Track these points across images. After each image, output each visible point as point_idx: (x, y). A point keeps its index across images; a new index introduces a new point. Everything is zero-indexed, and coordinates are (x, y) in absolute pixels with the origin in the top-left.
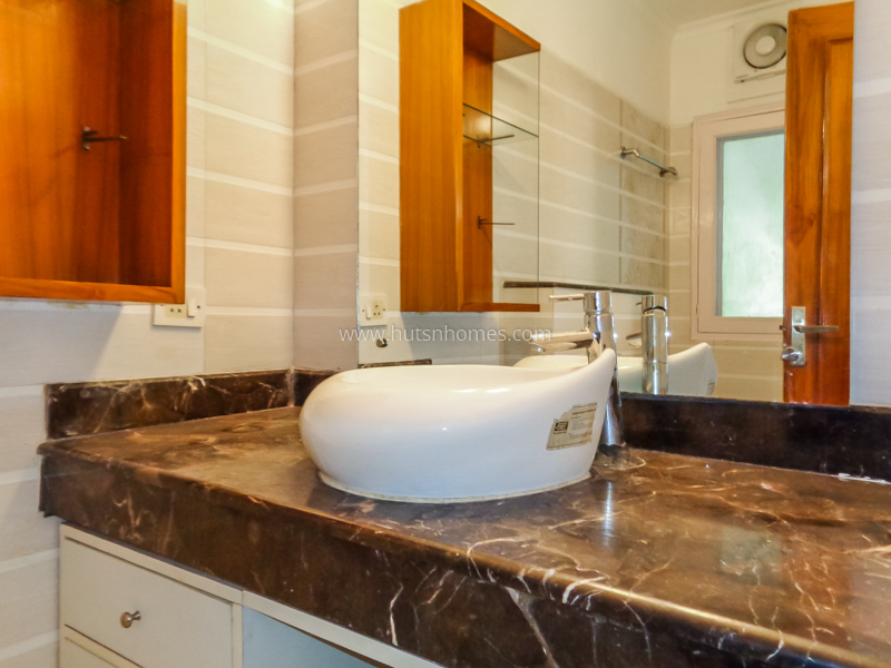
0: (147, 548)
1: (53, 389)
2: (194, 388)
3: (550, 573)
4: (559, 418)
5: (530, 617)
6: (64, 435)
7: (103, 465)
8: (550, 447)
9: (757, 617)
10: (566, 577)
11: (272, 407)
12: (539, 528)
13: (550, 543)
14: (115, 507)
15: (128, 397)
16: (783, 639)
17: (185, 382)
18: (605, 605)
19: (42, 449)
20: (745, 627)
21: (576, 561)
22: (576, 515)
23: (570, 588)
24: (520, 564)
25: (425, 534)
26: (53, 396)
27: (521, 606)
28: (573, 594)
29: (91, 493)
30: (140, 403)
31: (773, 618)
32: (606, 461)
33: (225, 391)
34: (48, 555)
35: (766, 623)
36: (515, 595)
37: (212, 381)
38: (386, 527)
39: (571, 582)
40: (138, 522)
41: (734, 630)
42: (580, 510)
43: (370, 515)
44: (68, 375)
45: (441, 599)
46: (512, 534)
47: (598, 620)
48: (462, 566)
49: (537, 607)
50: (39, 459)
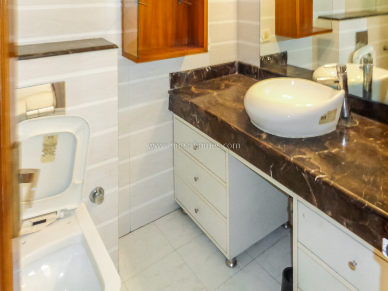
0: (202, 129)
1: (171, 74)
2: (207, 70)
3: (313, 171)
4: (323, 115)
5: (307, 181)
6: (174, 88)
7: (188, 102)
8: (320, 123)
9: (363, 196)
10: (316, 173)
11: (231, 73)
12: (313, 153)
13: (315, 159)
14: (192, 116)
15: (190, 75)
16: (367, 203)
17: (205, 69)
18: (326, 184)
19: (169, 92)
20: (359, 198)
21: (321, 168)
22: (326, 148)
23: (317, 177)
24: (305, 166)
25: (280, 149)
26: (171, 77)
27: (305, 177)
28: (318, 179)
29: (184, 109)
30: (193, 76)
31: (367, 197)
32: (343, 123)
33: (216, 71)
34: (170, 122)
35: (365, 198)
36: (304, 175)
37: (212, 67)
38: (269, 146)
39: (317, 175)
40: (198, 122)
41: (356, 198)
42: (328, 146)
43: (265, 140)
44: (175, 70)
45: (284, 169)
46: (304, 154)
47: (324, 187)
48: (289, 163)
49: (309, 179)
50: (168, 95)
